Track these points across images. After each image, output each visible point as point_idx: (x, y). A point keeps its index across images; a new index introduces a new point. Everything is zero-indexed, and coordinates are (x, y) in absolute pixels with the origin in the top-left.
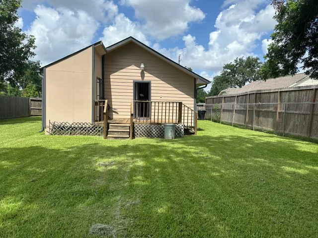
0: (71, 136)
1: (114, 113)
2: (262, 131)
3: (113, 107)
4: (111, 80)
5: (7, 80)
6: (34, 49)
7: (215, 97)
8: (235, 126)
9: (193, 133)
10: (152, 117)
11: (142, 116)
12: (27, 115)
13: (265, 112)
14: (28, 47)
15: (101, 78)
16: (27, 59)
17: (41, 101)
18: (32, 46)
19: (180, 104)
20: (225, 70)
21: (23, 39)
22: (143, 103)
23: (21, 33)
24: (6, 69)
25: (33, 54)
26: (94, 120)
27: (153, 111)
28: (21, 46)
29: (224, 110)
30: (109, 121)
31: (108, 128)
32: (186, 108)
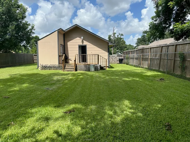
0: (50, 70)
1: (70, 61)
2: (143, 68)
3: (69, 57)
4: (68, 45)
5: (23, 46)
6: (34, 30)
7: (127, 51)
8: (134, 66)
9: (105, 69)
10: (88, 62)
11: (83, 62)
12: (32, 62)
13: (145, 58)
14: (31, 30)
15: (63, 44)
16: (31, 35)
17: (36, 55)
18: (33, 29)
19: (98, 55)
20: (144, 34)
21: (29, 26)
22: (84, 55)
23: (28, 23)
24: (22, 41)
25: (34, 33)
26: (59, 63)
27: (88, 59)
28: (28, 29)
29: (131, 58)
30: (66, 64)
31: (65, 67)
32: (101, 58)
